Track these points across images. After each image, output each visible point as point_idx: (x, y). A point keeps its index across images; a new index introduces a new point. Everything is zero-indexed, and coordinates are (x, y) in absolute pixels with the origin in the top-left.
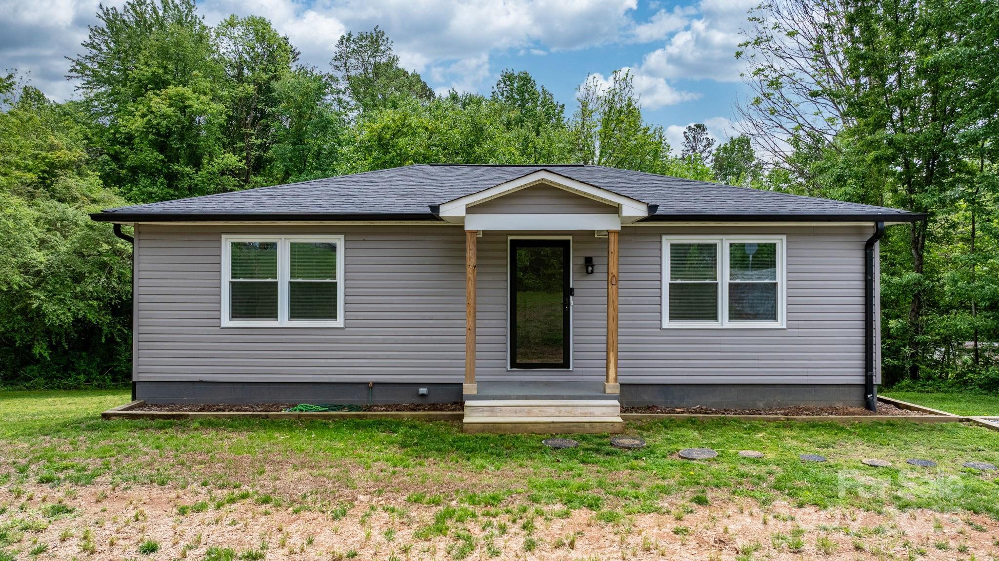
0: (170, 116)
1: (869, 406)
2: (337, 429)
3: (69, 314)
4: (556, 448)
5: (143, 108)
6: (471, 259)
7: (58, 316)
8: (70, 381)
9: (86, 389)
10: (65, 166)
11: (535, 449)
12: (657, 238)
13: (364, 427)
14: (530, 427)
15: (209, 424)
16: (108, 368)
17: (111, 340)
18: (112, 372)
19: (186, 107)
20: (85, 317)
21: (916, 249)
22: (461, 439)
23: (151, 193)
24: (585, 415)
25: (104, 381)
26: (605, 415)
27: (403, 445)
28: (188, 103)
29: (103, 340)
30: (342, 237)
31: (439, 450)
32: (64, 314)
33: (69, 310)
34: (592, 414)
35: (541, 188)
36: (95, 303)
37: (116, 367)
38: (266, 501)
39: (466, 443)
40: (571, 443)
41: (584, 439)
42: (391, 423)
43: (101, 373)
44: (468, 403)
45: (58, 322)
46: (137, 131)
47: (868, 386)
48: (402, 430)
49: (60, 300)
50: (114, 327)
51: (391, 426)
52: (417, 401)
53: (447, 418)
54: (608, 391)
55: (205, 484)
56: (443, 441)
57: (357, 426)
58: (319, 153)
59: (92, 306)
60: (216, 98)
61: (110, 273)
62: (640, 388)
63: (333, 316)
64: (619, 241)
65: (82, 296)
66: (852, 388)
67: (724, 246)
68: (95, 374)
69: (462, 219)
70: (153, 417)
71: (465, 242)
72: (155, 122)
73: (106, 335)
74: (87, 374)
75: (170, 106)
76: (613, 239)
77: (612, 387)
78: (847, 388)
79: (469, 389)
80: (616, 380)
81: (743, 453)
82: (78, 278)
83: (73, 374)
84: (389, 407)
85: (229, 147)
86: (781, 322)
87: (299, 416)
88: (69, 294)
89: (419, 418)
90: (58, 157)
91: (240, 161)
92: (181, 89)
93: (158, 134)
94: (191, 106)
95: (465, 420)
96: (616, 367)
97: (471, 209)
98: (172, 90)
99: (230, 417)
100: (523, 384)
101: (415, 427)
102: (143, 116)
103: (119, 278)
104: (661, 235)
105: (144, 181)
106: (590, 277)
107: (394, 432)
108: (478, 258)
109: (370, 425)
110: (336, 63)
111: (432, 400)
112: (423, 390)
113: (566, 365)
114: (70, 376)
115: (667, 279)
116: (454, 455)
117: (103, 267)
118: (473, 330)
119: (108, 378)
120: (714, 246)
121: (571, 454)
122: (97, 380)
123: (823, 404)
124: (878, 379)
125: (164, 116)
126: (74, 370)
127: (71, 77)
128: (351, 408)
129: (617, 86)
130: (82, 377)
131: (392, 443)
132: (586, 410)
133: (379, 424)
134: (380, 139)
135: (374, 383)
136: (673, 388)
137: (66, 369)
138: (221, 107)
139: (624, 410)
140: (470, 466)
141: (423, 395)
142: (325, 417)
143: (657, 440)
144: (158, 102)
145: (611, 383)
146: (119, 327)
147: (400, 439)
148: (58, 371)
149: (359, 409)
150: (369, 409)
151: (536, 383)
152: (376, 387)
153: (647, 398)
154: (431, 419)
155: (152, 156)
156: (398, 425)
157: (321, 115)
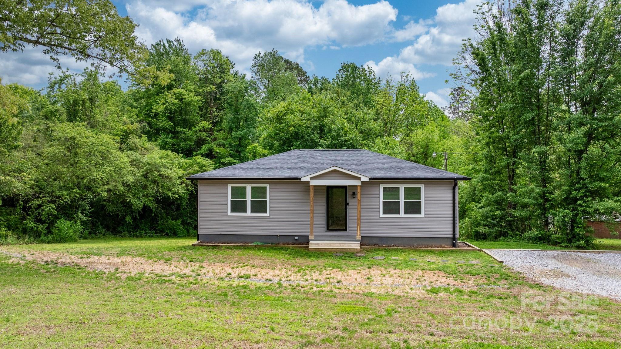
0: (176, 104)
1: (454, 245)
2: (269, 250)
3: (141, 204)
4: (336, 256)
5: (163, 101)
6: (312, 195)
7: (137, 204)
8: (138, 234)
9: (145, 237)
10: (132, 133)
11: (330, 256)
12: (378, 185)
13: (277, 249)
14: (330, 250)
15: (228, 248)
16: (153, 227)
17: (156, 215)
18: (155, 229)
19: (183, 99)
20: (147, 205)
21: (510, 180)
22: (308, 253)
23: (167, 142)
24: (349, 246)
25: (152, 234)
26: (355, 246)
27: (290, 255)
28: (184, 97)
29: (153, 215)
30: (269, 185)
31: (301, 256)
32: (139, 204)
33: (141, 202)
34: (351, 246)
35: (335, 171)
36: (152, 199)
37: (157, 227)
38: (253, 266)
39: (309, 254)
40: (341, 255)
41: (346, 253)
42: (286, 248)
43: (150, 230)
44: (310, 242)
45: (137, 208)
46: (161, 112)
47: (454, 238)
48: (289, 250)
49: (137, 197)
50: (158, 209)
51: (286, 249)
52: (294, 242)
53: (304, 247)
54: (357, 239)
55: (235, 263)
56: (302, 254)
57: (275, 249)
58: (247, 118)
59: (150, 200)
60: (198, 94)
61: (158, 185)
62: (372, 238)
63: (266, 212)
64: (361, 189)
65: (147, 196)
66: (449, 239)
67: (402, 188)
68: (148, 231)
69: (309, 182)
70: (208, 246)
71: (310, 189)
72: (169, 107)
73: (154, 212)
74: (145, 230)
75: (176, 99)
76: (359, 188)
77: (359, 237)
78: (446, 239)
79: (311, 237)
80: (360, 235)
81: (393, 258)
82: (144, 187)
83: (139, 230)
84: (285, 243)
85: (204, 117)
86: (422, 215)
87: (256, 246)
88: (141, 195)
89: (295, 247)
90: (128, 128)
91: (209, 125)
92: (181, 90)
93: (170, 113)
94: (185, 98)
95: (309, 247)
96: (360, 231)
97: (311, 178)
98: (176, 90)
99: (233, 246)
100: (331, 236)
101: (293, 249)
102: (164, 104)
103: (162, 187)
104: (379, 184)
105: (163, 135)
106: (354, 199)
107: (287, 251)
108: (314, 195)
109: (279, 249)
110: (253, 69)
111: (300, 241)
112: (296, 238)
113: (346, 230)
114: (137, 231)
115: (382, 200)
116: (305, 257)
117: (154, 182)
118: (312, 218)
119: (154, 232)
120: (399, 188)
121: (341, 257)
122: (149, 233)
123: (438, 245)
124: (457, 236)
125: (174, 104)
126: (139, 228)
127: (127, 82)
128: (272, 244)
129: (403, 79)
130: (143, 232)
131: (286, 254)
132: (349, 245)
133: (282, 248)
134: (278, 116)
135: (280, 235)
136: (384, 238)
137: (135, 228)
138: (199, 98)
139: (362, 245)
140: (309, 260)
141: (296, 240)
142: (264, 246)
143: (370, 255)
144: (169, 96)
145: (358, 236)
146: (160, 209)
147: (289, 253)
148: (132, 229)
149: (275, 244)
150: (278, 244)
151: (335, 236)
152: (280, 237)
153: (375, 241)
154: (299, 247)
155: (168, 124)
156: (288, 249)
157: (248, 101)
